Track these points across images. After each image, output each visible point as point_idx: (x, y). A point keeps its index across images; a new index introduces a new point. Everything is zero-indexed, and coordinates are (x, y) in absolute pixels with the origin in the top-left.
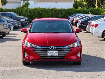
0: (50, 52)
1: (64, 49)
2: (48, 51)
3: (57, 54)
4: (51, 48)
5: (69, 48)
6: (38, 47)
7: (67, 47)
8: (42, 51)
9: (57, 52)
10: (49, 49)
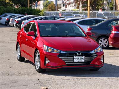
0: (76, 57)
1: (90, 54)
2: (75, 57)
3: (84, 60)
4: (78, 53)
5: (95, 53)
6: (62, 52)
7: (93, 52)
8: (68, 56)
9: (84, 57)
10: (75, 54)
